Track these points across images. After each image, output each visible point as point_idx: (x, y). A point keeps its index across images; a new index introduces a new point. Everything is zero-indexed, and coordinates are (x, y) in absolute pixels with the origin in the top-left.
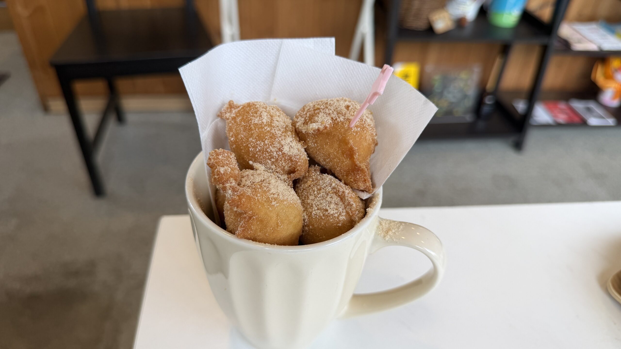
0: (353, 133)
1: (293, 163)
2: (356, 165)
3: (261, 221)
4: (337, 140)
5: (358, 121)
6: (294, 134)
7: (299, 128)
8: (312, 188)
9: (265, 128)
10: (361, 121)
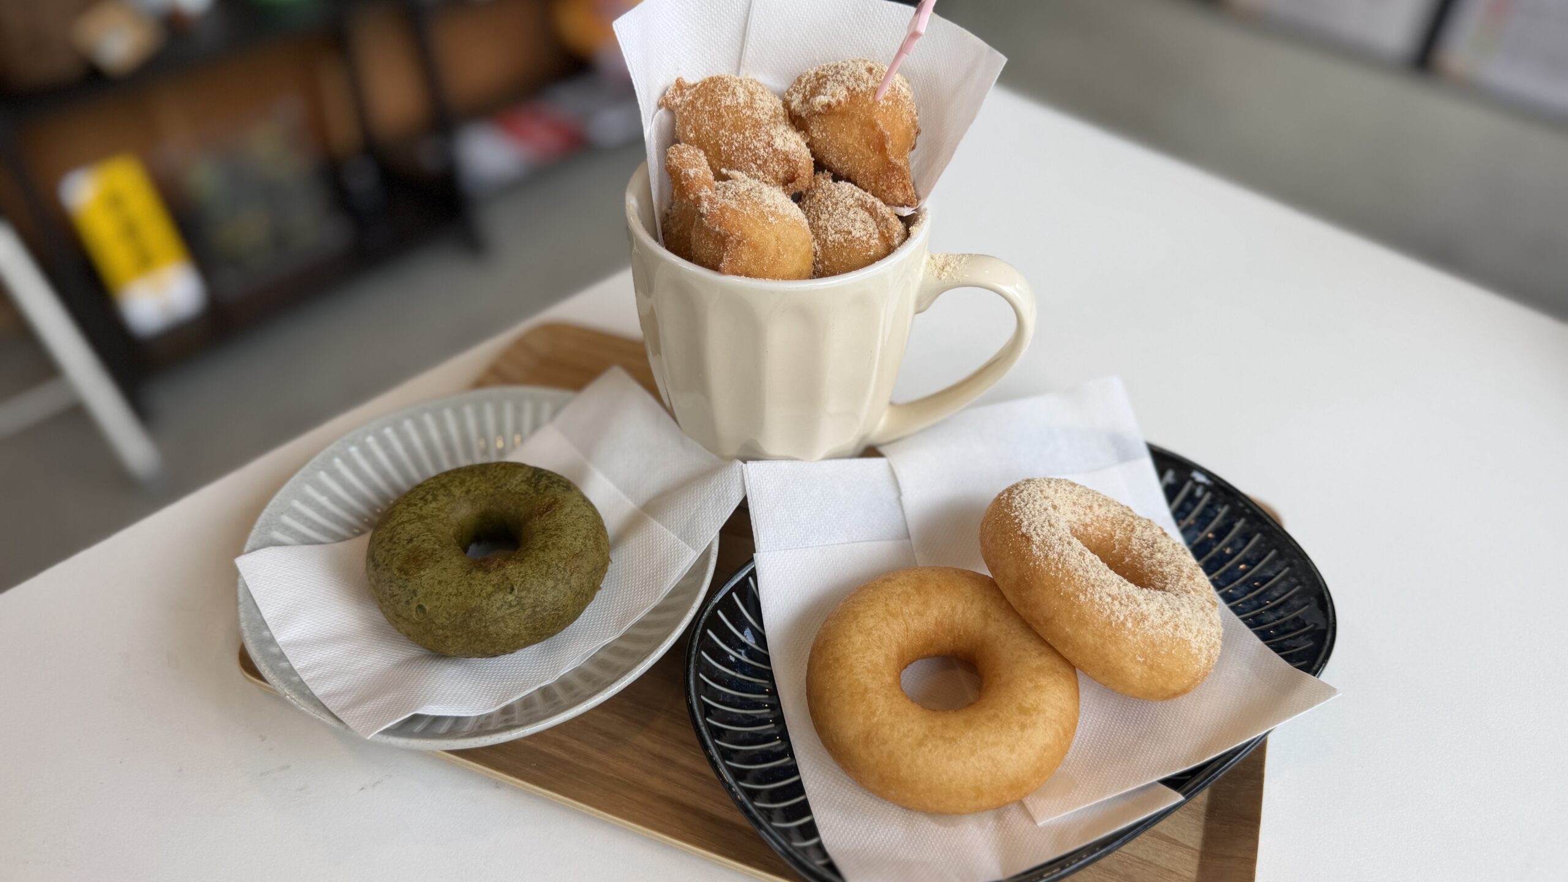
0: (881, 109)
1: (791, 165)
2: (890, 163)
3: (755, 248)
4: (857, 123)
5: (889, 90)
6: (788, 120)
7: (796, 109)
8: (824, 204)
9: (744, 112)
10: (893, 91)
